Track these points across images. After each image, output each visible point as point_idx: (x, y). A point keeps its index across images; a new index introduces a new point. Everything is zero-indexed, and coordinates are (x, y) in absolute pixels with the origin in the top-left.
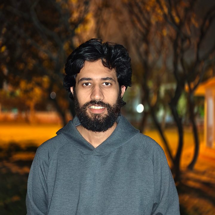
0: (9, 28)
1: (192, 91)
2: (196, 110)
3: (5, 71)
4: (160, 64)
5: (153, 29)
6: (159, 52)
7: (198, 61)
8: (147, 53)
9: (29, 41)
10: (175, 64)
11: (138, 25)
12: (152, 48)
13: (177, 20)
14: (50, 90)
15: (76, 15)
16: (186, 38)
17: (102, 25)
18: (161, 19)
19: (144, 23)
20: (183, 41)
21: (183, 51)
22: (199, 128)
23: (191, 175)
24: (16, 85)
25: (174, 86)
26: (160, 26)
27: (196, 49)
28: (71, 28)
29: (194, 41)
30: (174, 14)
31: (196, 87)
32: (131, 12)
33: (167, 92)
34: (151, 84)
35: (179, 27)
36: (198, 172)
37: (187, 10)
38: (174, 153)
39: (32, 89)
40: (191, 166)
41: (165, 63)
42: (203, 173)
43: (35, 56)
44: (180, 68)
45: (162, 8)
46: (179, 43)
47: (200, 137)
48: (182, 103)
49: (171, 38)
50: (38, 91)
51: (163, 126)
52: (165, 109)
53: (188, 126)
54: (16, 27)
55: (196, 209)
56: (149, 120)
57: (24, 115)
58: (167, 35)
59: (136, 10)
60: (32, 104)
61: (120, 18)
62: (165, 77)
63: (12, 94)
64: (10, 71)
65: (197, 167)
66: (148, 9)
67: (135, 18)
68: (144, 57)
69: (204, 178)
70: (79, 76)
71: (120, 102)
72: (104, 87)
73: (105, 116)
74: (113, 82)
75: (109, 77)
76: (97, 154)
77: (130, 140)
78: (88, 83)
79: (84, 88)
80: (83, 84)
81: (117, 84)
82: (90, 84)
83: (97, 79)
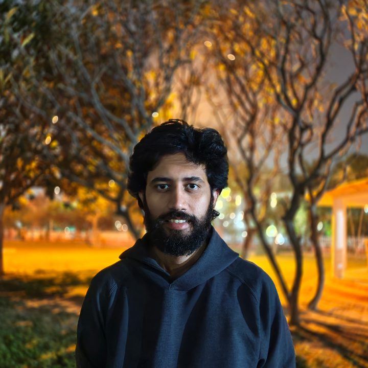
0: (61, 115)
1: (313, 201)
2: (320, 227)
3: (58, 174)
4: (270, 163)
5: (260, 116)
6: (269, 148)
7: (323, 159)
8: (252, 148)
9: (90, 133)
10: (291, 163)
11: (240, 109)
12: (259, 142)
13: (294, 102)
14: (118, 201)
15: (153, 96)
16: (307, 127)
17: (189, 109)
18: (272, 99)
19: (248, 106)
20: (302, 131)
21: (302, 145)
22: (324, 255)
23: (314, 316)
24: (72, 193)
25: (290, 194)
26: (270, 111)
27: (319, 141)
28: (147, 114)
29: (318, 131)
30: (290, 94)
31: (320, 194)
32: (230, 92)
33: (281, 202)
34: (257, 192)
35: (297, 112)
36: (321, 312)
37: (307, 88)
38: (290, 286)
40: (312, 305)
41: (277, 161)
42: (330, 314)
43: (99, 154)
44: (298, 170)
45: (273, 86)
46: (297, 134)
47: (326, 265)
48: (301, 217)
49: (285, 126)
50: (102, 201)
51: (274, 251)
52: (276, 224)
53: (309, 250)
54: (70, 114)
55: (320, 363)
56: (256, 241)
57: (83, 235)
58: (281, 123)
59: (237, 89)
61: (215, 100)
62: (276, 181)
63: (67, 205)
64: (63, 174)
65: (320, 305)
66: (255, 88)
67: (235, 100)
68: (248, 154)
69: (331, 321)
70: (152, 176)
71: (212, 213)
72: (187, 190)
73: (189, 234)
74: (201, 184)
75: (196, 176)
76: (177, 288)
77: (225, 267)
78: (164, 185)
79: (159, 192)
80: (156, 187)
81: (206, 187)
82: (167, 187)
83: (177, 180)
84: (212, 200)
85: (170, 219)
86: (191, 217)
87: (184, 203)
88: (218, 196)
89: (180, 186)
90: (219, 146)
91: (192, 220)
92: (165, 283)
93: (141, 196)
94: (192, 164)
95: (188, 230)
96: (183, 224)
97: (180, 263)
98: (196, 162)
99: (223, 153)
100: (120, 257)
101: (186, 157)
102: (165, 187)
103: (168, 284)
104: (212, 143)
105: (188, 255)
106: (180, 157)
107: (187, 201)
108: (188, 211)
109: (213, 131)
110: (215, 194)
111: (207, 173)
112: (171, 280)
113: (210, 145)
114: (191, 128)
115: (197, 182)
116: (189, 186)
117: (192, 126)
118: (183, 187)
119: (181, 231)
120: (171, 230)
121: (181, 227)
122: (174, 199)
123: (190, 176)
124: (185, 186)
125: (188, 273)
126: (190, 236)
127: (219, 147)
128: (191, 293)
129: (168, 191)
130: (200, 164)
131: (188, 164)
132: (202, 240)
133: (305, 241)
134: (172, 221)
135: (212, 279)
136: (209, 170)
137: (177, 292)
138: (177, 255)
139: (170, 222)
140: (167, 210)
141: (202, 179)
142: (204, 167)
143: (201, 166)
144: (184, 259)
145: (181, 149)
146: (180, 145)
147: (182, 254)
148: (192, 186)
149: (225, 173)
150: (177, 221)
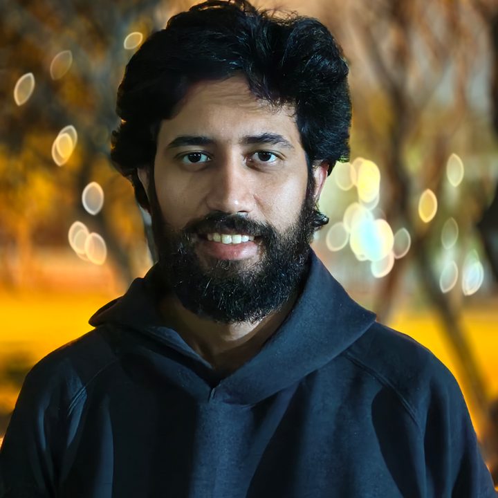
41: (461, 92)
72: (252, 166)
73: (259, 270)
74: (285, 151)
75: (273, 132)
76: (228, 397)
77: (345, 348)
78: (197, 153)
80: (179, 157)
81: (298, 156)
82: (203, 158)
83: (229, 141)
84: (311, 184)
86: (262, 227)
87: (243, 198)
88: (324, 178)
89: (236, 156)
90: (329, 60)
92: (200, 387)
93: (143, 177)
95: (256, 258)
96: (242, 245)
97: (235, 338)
98: (273, 99)
99: (337, 77)
101: (251, 88)
102: (199, 158)
103: (208, 389)
104: (311, 55)
105: (256, 319)
106: (235, 86)
107: (252, 192)
108: (256, 215)
110: (318, 173)
111: (300, 123)
112: (213, 380)
113: (307, 58)
116: (256, 156)
117: (264, 12)
118: (242, 157)
119: (238, 262)
120: (214, 260)
121: (239, 252)
122: (221, 186)
123: (258, 133)
124: (248, 155)
126: (259, 276)
127: (327, 63)
129: (207, 167)
130: (282, 103)
131: (253, 104)
134: (216, 237)
135: (312, 377)
136: (303, 118)
137: (228, 406)
139: (213, 241)
141: (286, 138)
142: (293, 110)
143: (285, 107)
145: (237, 68)
146: (235, 58)
147: (241, 317)
148: (265, 156)
149: (343, 124)
150: (228, 239)
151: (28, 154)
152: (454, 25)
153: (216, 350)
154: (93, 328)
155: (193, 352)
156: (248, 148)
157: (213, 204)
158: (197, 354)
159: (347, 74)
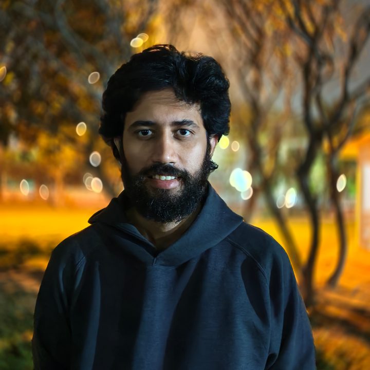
0: (19, 41)
1: (334, 151)
3: (13, 115)
4: (279, 104)
5: (268, 45)
6: (278, 84)
7: (346, 99)
8: (257, 84)
9: (54, 64)
11: (243, 38)
13: (310, 27)
15: (134, 19)
18: (283, 25)
19: (253, 32)
20: (320, 64)
22: (347, 216)
23: (332, 295)
24: (31, 140)
25: (304, 143)
26: (280, 38)
29: (339, 64)
30: (305, 18)
31: (342, 144)
32: (230, 14)
33: (294, 154)
34: (264, 140)
35: (313, 40)
36: (344, 291)
37: (327, 10)
38: (304, 255)
39: (58, 148)
40: (332, 281)
41: (288, 102)
42: (355, 292)
43: (64, 90)
44: (315, 112)
46: (314, 66)
47: (349, 232)
48: (318, 173)
49: (298, 59)
51: (285, 213)
52: (288, 182)
53: (328, 212)
55: (341, 355)
59: (238, 10)
60: (58, 173)
61: (212, 24)
62: (287, 127)
63: (25, 156)
65: (343, 281)
66: (261, 8)
67: (236, 25)
69: (356, 301)
70: (132, 118)
71: (208, 166)
72: (177, 138)
73: (180, 194)
74: (194, 129)
75: (188, 119)
76: (163, 263)
77: (226, 236)
78: (147, 130)
79: (140, 139)
80: (137, 132)
82: (150, 133)
83: (164, 124)
84: (209, 148)
85: (155, 175)
86: (182, 172)
87: (172, 155)
88: (216, 144)
89: (168, 132)
90: (219, 79)
91: (183, 176)
92: (148, 256)
93: (117, 143)
94: (183, 103)
95: (178, 189)
96: (171, 181)
98: (188, 102)
100: (89, 222)
101: (176, 95)
102: (148, 133)
103: (152, 258)
104: (209, 77)
105: (178, 221)
106: (168, 94)
107: (176, 152)
108: (179, 165)
109: (211, 60)
110: (212, 141)
111: (203, 115)
112: (155, 253)
113: (207, 78)
114: (182, 56)
115: (190, 128)
116: (179, 132)
117: (183, 53)
118: (171, 133)
119: (168, 190)
120: (156, 189)
121: (169, 185)
122: (159, 148)
123: (180, 119)
124: (174, 131)
125: (177, 245)
126: (180, 197)
127: (218, 81)
128: (181, 269)
129: (152, 137)
130: (193, 103)
131: (177, 104)
132: (196, 202)
133: (323, 201)
134: (157, 177)
135: (208, 252)
136: (204, 112)
137: (162, 267)
138: (163, 222)
139: (155, 179)
140: (150, 163)
141: (195, 122)
142: (199, 107)
143: (195, 105)
144: (172, 226)
145: (169, 84)
147: (170, 220)
148: (183, 132)
149: (226, 115)
150: (163, 178)
151: (61, 136)
152: (284, 69)
153: (156, 237)
154: (90, 225)
155: (144, 238)
156: (174, 128)
157: (155, 158)
158: (146, 239)
159: (228, 88)
